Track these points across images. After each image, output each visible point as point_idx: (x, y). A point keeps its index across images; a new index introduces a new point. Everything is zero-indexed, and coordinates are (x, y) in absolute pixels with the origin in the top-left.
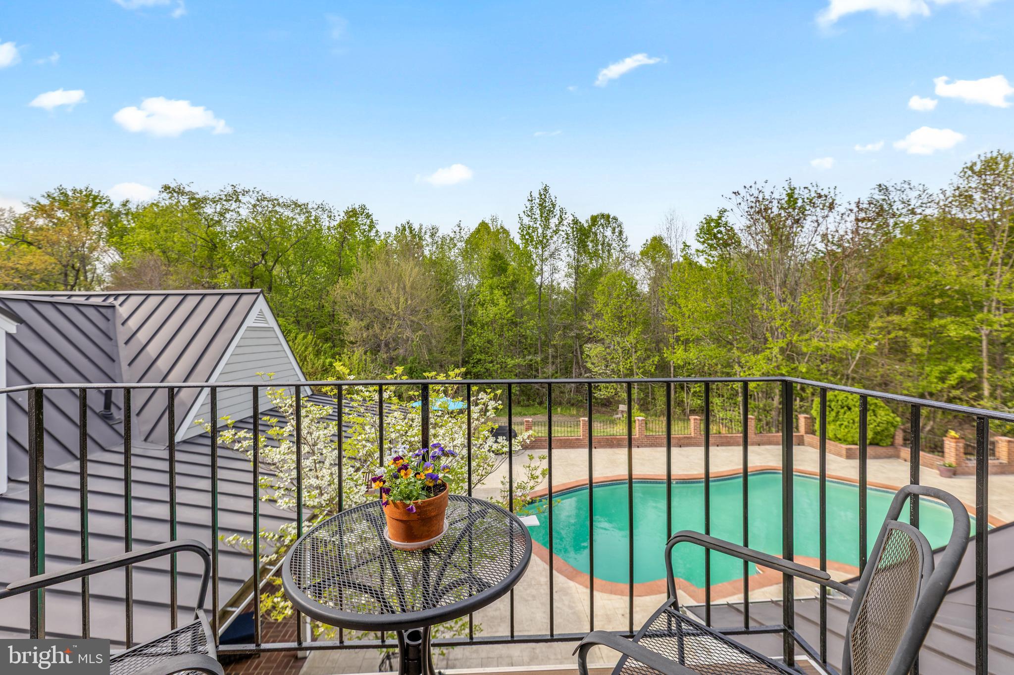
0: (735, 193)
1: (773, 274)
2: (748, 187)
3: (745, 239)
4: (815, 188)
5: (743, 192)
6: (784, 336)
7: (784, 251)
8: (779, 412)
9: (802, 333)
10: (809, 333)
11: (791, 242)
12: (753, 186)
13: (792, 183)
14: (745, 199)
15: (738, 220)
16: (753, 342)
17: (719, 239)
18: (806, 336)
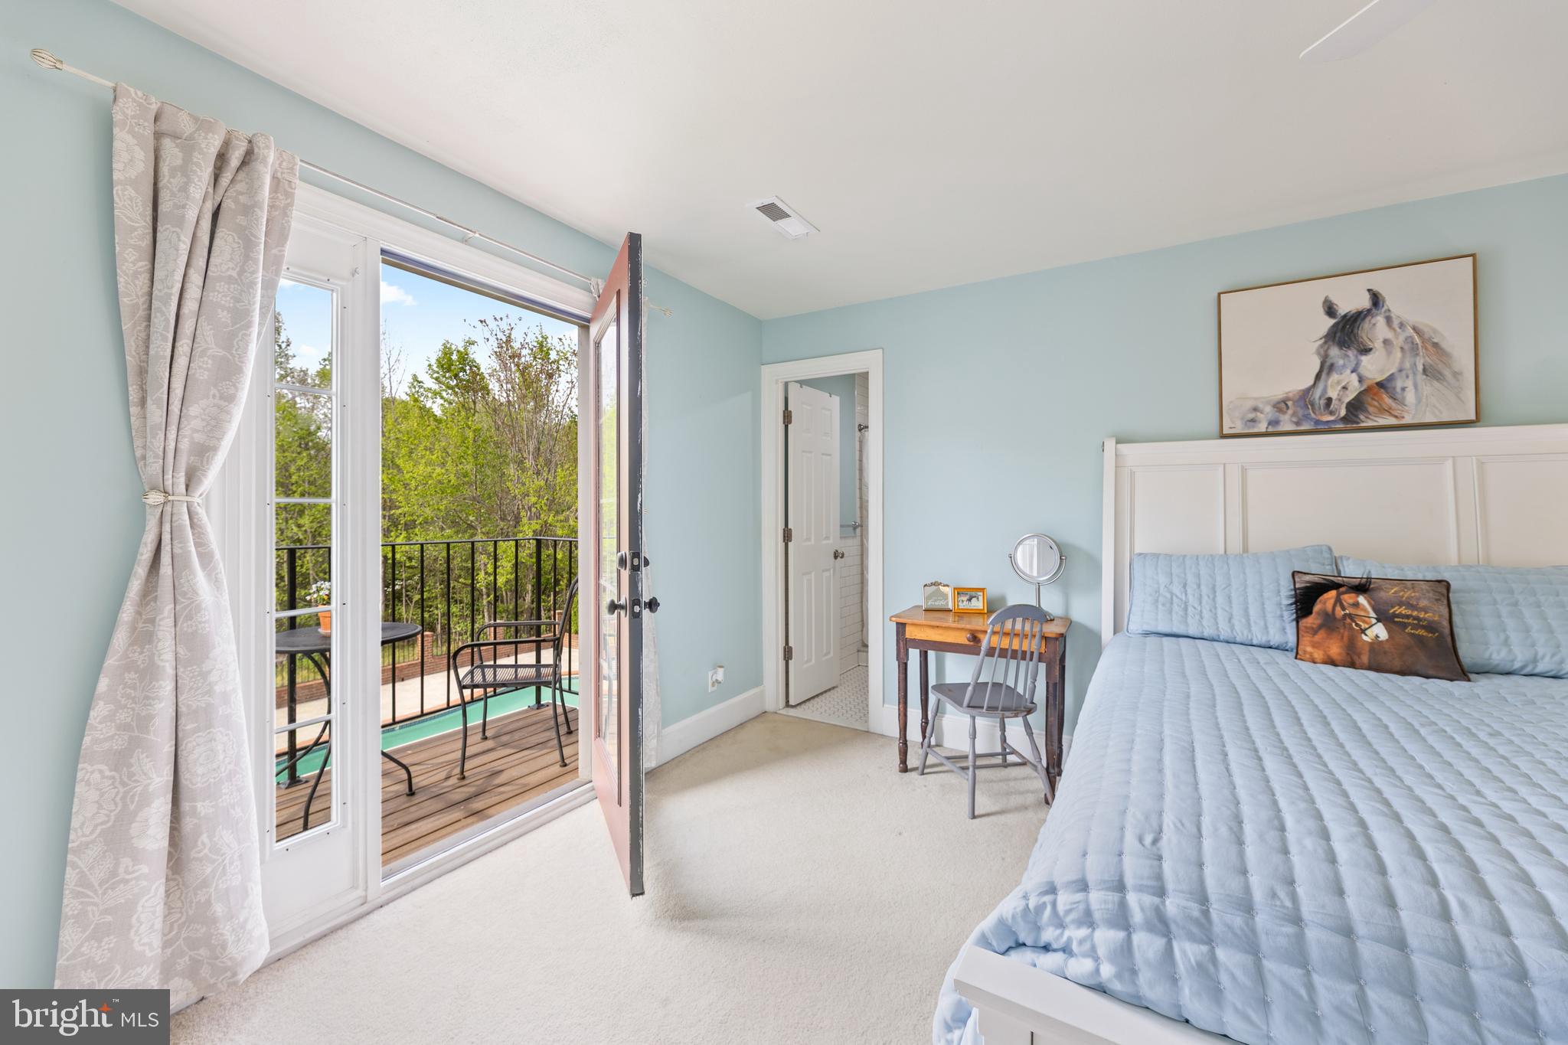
0: (481, 321)
1: (525, 438)
2: (498, 318)
3: (494, 386)
4: (569, 342)
5: (492, 324)
6: (538, 518)
7: (537, 409)
8: (532, 613)
9: (557, 513)
10: (564, 514)
11: (545, 402)
12: (504, 318)
13: (543, 331)
14: (494, 333)
15: (484, 358)
16: (502, 524)
17: (462, 380)
18: (561, 517)
